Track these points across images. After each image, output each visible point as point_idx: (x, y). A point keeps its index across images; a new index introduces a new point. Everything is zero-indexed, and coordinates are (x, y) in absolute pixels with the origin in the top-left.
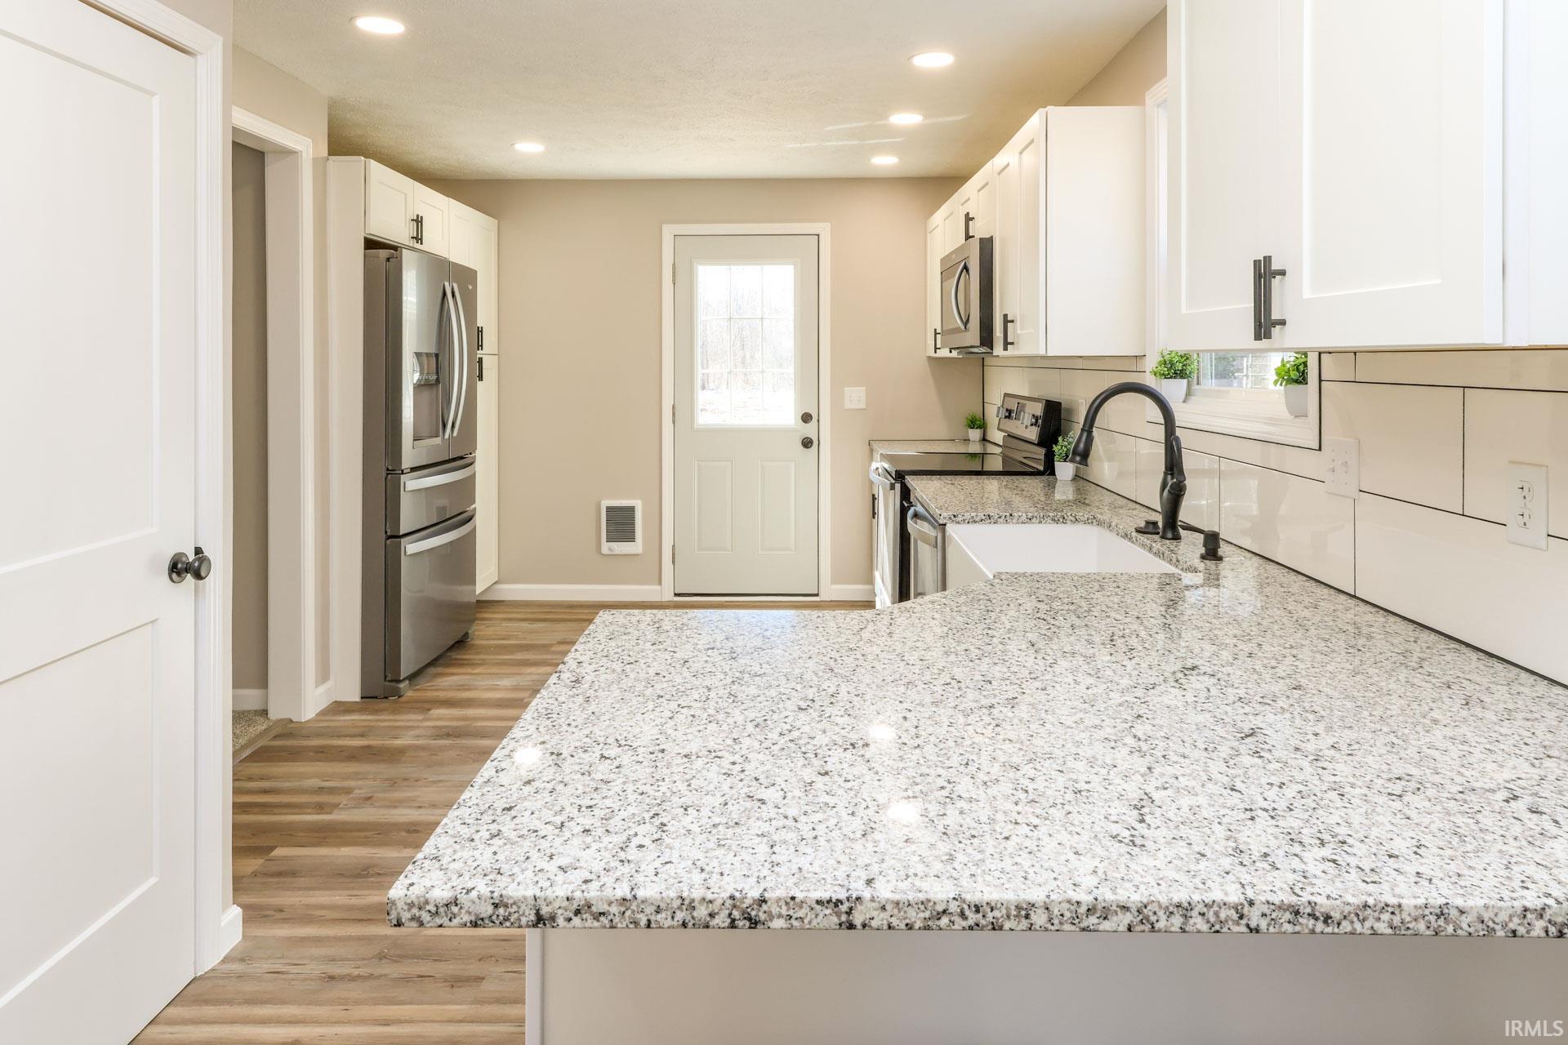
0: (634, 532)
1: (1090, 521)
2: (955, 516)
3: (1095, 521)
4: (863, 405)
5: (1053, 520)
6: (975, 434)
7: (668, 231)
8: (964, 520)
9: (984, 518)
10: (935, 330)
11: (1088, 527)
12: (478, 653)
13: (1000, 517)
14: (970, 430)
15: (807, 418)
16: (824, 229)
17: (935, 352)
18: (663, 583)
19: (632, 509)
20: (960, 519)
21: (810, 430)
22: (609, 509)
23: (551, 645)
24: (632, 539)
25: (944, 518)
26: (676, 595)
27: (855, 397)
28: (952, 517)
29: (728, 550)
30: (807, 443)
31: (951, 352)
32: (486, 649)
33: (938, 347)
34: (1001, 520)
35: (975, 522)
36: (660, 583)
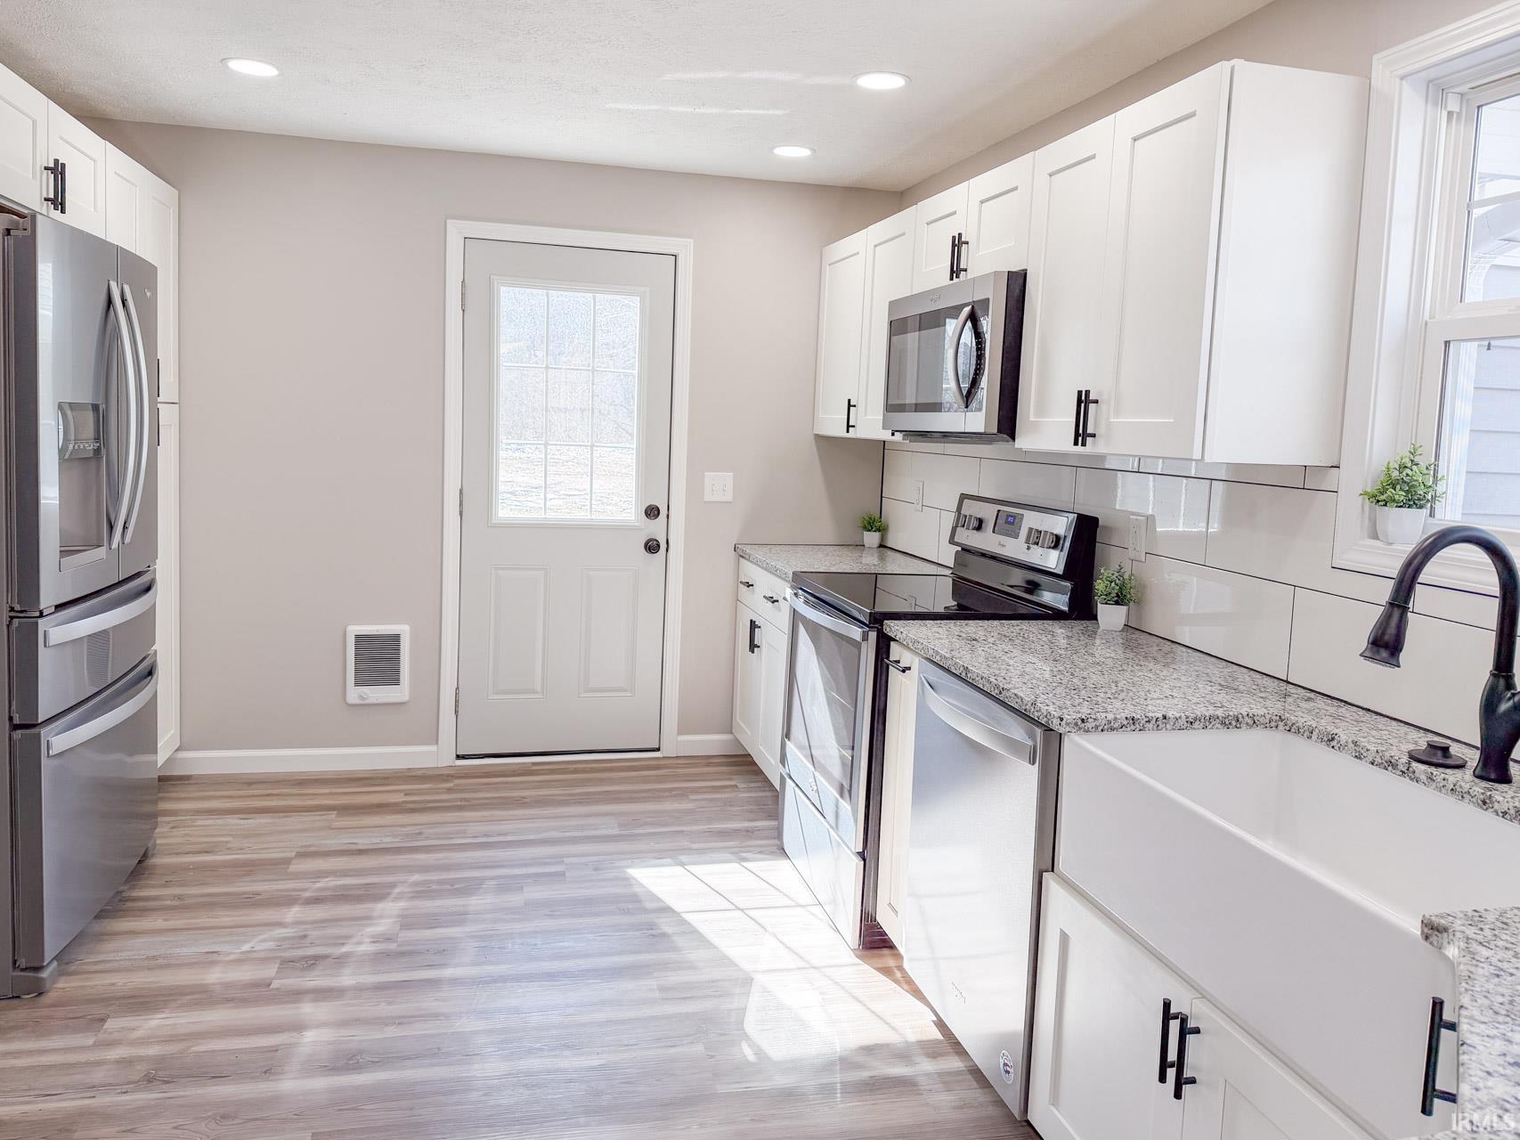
0: (398, 671)
1: (1273, 724)
2: (1083, 720)
3: (1281, 724)
4: (728, 497)
5: (1223, 723)
6: (872, 538)
7: (456, 231)
8: (1097, 727)
9: (1125, 722)
10: (849, 401)
11: (1268, 733)
12: (167, 884)
13: (1149, 721)
14: (865, 533)
15: (652, 512)
16: (684, 247)
17: (848, 432)
18: (440, 742)
19: (396, 638)
20: (1090, 724)
21: (656, 529)
22: (359, 639)
23: (287, 861)
24: (395, 681)
25: (1068, 724)
26: (458, 757)
27: (720, 486)
28: (1080, 722)
29: (537, 693)
30: (652, 547)
31: (893, 434)
32: (177, 874)
33: (850, 424)
34: (1151, 725)
35: (1112, 729)
36: (437, 743)
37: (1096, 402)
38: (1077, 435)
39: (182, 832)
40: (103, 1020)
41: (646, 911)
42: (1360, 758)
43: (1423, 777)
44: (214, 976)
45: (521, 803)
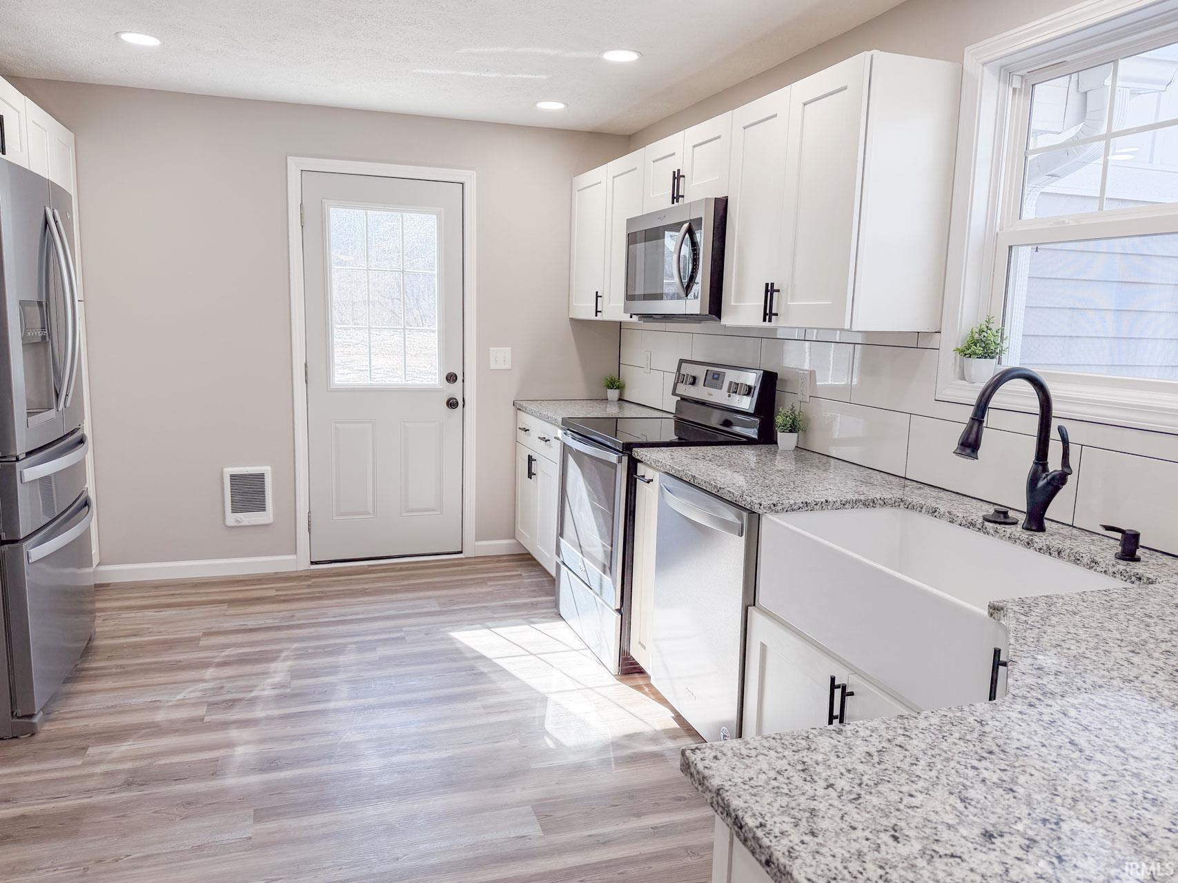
0: (264, 499)
1: (897, 504)
2: (774, 505)
3: (902, 504)
4: (508, 366)
5: (864, 504)
6: (613, 394)
8: (783, 509)
9: (801, 506)
10: (597, 293)
11: (893, 510)
12: (110, 658)
13: (816, 504)
14: (609, 391)
15: (451, 378)
16: (469, 177)
17: (596, 315)
18: (298, 552)
19: (261, 477)
20: (779, 508)
21: (454, 390)
22: (234, 478)
23: (198, 639)
24: (262, 508)
25: (765, 508)
26: (312, 563)
27: (501, 358)
28: (772, 506)
29: (369, 514)
30: (452, 404)
31: (631, 317)
32: (114, 652)
33: (598, 310)
34: (818, 507)
35: (793, 510)
36: (296, 553)
37: (778, 291)
38: (765, 314)
39: (112, 623)
40: (85, 749)
41: (466, 659)
42: (952, 522)
43: (992, 531)
44: (160, 717)
45: (364, 593)
